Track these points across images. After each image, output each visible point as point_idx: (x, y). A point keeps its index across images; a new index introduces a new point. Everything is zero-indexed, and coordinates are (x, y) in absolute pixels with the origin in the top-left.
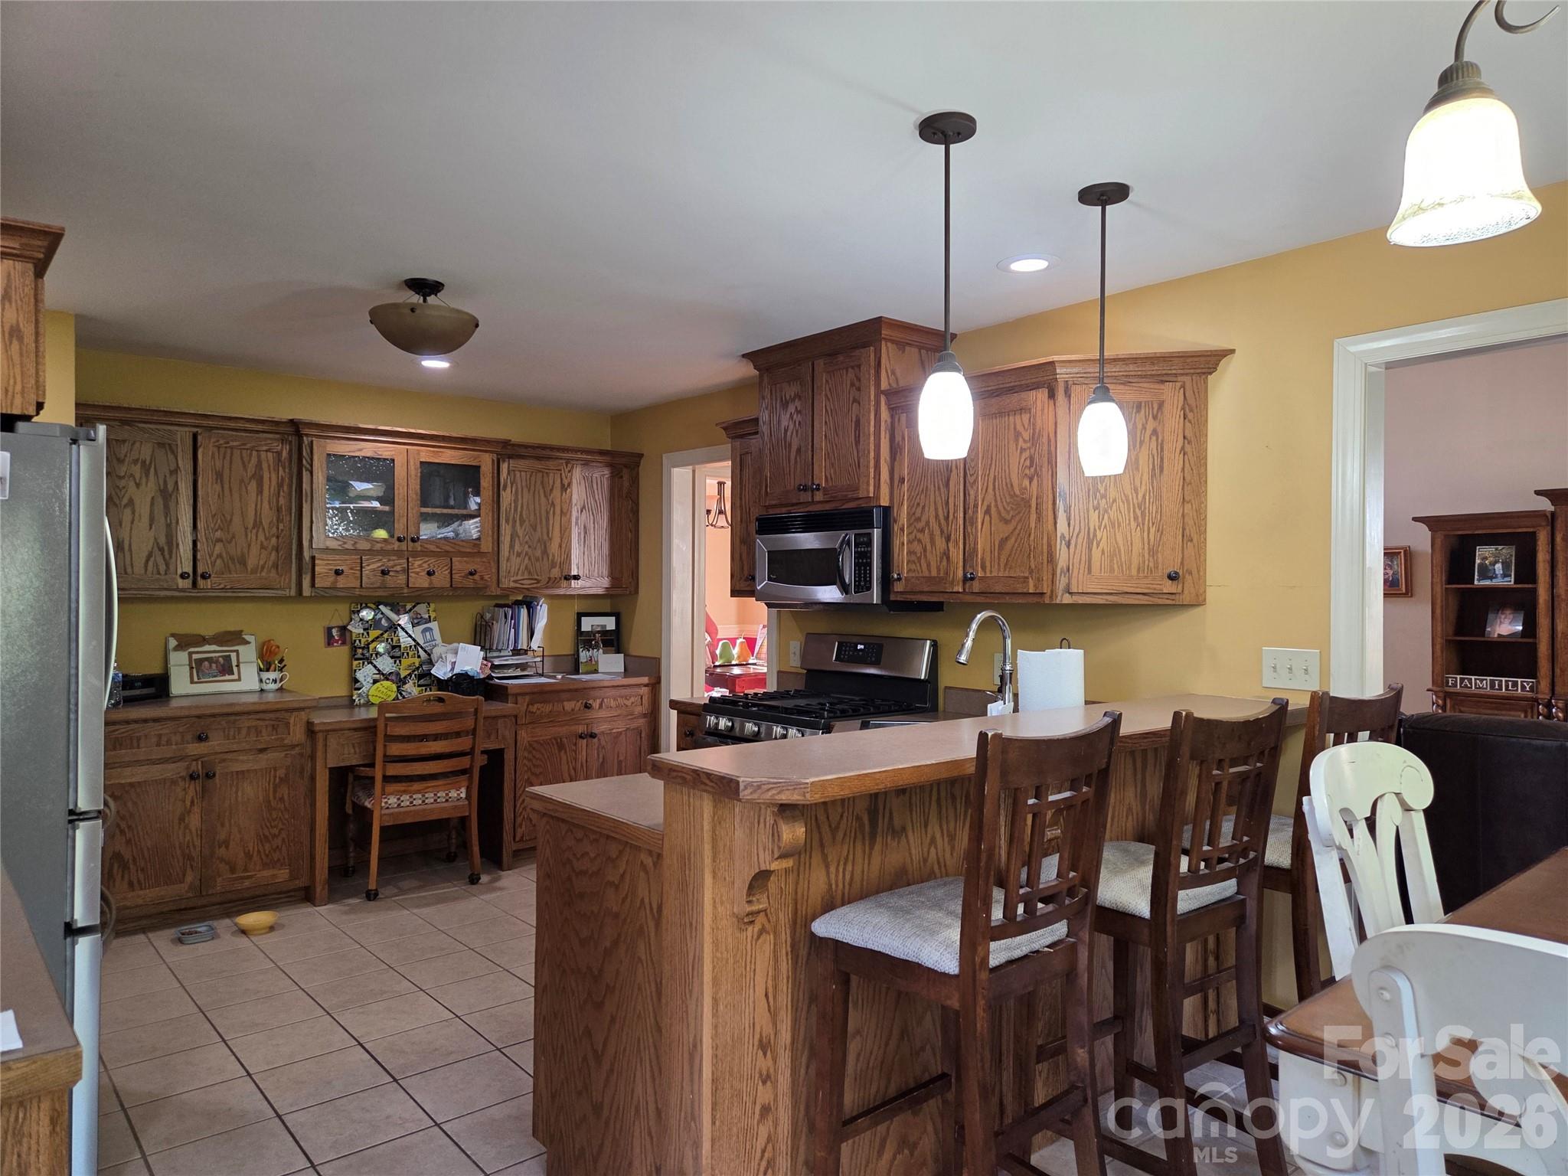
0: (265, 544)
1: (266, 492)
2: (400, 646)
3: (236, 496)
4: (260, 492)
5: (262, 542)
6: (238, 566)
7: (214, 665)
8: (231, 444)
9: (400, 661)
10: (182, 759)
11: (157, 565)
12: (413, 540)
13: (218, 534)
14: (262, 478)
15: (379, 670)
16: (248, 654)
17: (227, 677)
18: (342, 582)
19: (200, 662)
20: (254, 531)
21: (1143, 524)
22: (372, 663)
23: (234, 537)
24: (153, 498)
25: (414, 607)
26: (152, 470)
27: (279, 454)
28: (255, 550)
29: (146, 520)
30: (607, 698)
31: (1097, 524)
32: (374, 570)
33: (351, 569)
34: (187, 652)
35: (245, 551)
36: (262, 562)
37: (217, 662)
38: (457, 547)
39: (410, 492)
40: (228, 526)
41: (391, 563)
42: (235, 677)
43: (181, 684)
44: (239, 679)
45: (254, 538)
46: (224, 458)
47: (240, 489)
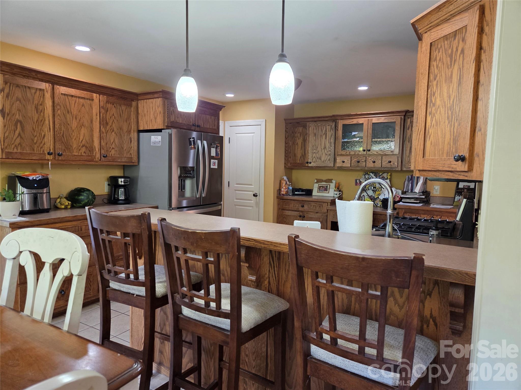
0: (327, 154)
1: (327, 138)
2: (376, 187)
3: (319, 139)
4: (326, 138)
5: (326, 153)
6: (319, 160)
7: (323, 188)
8: (319, 125)
9: (375, 192)
10: (299, 211)
11: (302, 159)
12: (369, 150)
13: (314, 151)
14: (326, 134)
15: (368, 195)
16: (332, 185)
17: (326, 192)
18: (345, 165)
19: (320, 187)
20: (324, 150)
21: (452, 121)
22: (366, 192)
23: (318, 152)
24: (302, 142)
25: (382, 174)
26: (302, 135)
27: (332, 126)
28: (324, 155)
29: (300, 148)
30: (444, 216)
31: (430, 124)
32: (355, 161)
33: (348, 161)
34: (318, 184)
35: (321, 155)
36: (325, 159)
37: (324, 187)
38: (385, 153)
39: (368, 134)
40: (317, 148)
41: (361, 159)
42: (328, 192)
43: (315, 193)
44: (329, 193)
45: (324, 152)
46: (317, 129)
47: (321, 137)
